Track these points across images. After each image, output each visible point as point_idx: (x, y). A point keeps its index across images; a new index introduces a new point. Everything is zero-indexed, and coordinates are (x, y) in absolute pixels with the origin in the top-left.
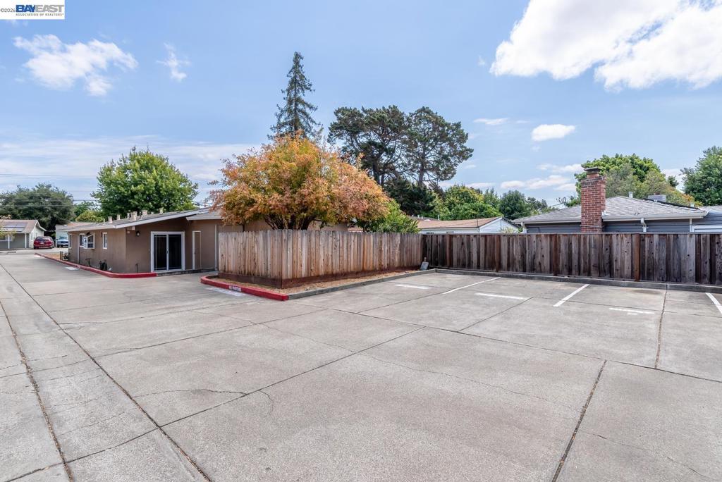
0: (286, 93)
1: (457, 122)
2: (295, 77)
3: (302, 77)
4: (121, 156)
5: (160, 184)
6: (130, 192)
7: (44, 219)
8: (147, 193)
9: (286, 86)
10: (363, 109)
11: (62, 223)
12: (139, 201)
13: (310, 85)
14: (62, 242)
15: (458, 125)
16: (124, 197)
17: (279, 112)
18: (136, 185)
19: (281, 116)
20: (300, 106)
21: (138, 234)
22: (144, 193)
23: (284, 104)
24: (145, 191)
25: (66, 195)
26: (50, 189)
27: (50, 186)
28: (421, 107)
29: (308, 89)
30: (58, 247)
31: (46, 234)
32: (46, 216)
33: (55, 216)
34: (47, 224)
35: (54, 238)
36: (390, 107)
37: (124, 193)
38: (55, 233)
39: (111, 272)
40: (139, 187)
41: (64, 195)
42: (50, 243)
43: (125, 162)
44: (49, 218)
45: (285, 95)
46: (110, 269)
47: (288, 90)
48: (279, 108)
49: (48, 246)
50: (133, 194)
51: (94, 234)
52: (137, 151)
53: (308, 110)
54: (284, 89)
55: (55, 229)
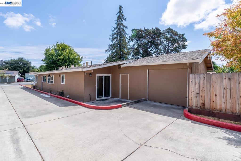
0: (116, 21)
1: (183, 34)
2: (120, 15)
3: (123, 15)
4: (53, 45)
5: (70, 56)
6: (57, 59)
7: (21, 71)
8: (64, 59)
9: (116, 19)
10: (145, 29)
11: (27, 72)
12: (61, 63)
13: (126, 18)
14: (28, 80)
15: (183, 35)
16: (55, 61)
17: (113, 29)
18: (60, 56)
19: (114, 30)
20: (122, 27)
21: (91, 75)
22: (63, 59)
23: (115, 26)
24: (63, 58)
25: (29, 62)
26: (23, 59)
27: (23, 58)
28: (169, 28)
29: (124, 20)
30: (26, 81)
31: (21, 76)
32: (21, 69)
33: (25, 69)
34: (22, 72)
35: (24, 78)
36: (155, 28)
37: (55, 59)
38: (25, 76)
39: (68, 98)
40: (61, 57)
41: (28, 62)
42: (23, 80)
43: (54, 47)
44: (23, 70)
45: (116, 22)
46: (68, 96)
47: (117, 20)
48: (113, 27)
49: (22, 81)
50: (59, 60)
51: (53, 76)
52: (59, 43)
53: (125, 29)
54: (116, 20)
55: (24, 74)
